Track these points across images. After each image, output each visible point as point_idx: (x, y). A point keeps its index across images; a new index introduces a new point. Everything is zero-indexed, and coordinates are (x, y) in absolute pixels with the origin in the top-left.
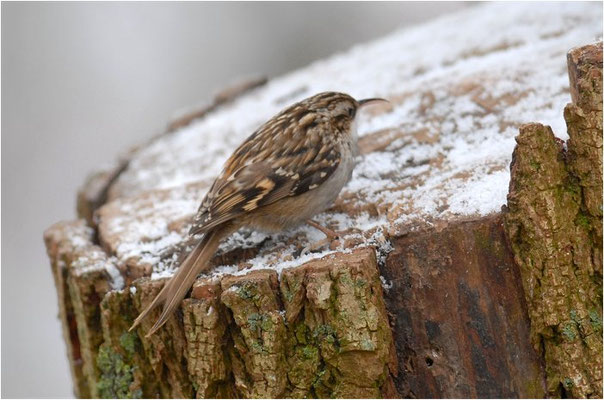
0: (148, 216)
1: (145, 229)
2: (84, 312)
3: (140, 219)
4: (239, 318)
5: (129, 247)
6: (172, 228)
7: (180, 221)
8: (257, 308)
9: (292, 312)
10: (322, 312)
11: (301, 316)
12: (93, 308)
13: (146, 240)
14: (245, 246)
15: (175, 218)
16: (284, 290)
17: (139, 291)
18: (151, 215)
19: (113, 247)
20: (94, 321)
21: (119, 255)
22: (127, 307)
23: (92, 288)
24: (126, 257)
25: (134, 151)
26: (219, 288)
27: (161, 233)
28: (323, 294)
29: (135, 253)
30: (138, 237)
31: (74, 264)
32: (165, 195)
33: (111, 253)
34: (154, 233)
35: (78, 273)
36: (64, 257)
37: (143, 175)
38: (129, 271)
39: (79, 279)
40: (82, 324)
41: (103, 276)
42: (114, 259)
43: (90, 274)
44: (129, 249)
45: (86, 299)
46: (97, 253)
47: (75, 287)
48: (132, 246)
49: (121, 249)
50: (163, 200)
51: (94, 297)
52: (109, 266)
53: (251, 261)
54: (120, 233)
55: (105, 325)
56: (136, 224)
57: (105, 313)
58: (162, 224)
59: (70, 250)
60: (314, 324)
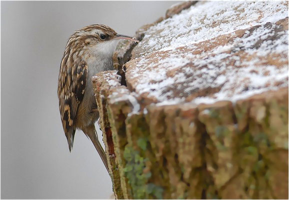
0: (154, 67)
1: (152, 75)
2: (116, 126)
3: (149, 69)
4: (210, 129)
5: (142, 86)
6: (169, 75)
7: (174, 70)
8: (220, 123)
9: (241, 125)
10: (260, 126)
11: (247, 128)
12: (121, 123)
13: (154, 82)
14: (213, 86)
15: (171, 69)
16: (237, 113)
17: (149, 113)
18: (156, 67)
19: (134, 86)
20: (122, 131)
21: (137, 91)
22: (142, 123)
23: (121, 111)
24: (141, 92)
25: (147, 27)
26: (197, 112)
27: (162, 78)
28: (260, 115)
29: (147, 90)
30: (148, 80)
31: (110, 96)
32: (166, 55)
33: (132, 90)
34: (158, 78)
35: (112, 102)
36: (104, 92)
37: (152, 42)
38: (143, 101)
39: (113, 106)
40: (114, 133)
41: (127, 104)
42: (133, 93)
43: (119, 102)
44: (143, 88)
45: (117, 117)
46: (123, 90)
47: (110, 111)
48: (145, 85)
49: (138, 87)
50: (163, 58)
51: (122, 117)
52: (131, 98)
53: (216, 95)
54: (137, 78)
55: (128, 133)
56: (147, 72)
57: (128, 126)
58: (163, 72)
59: (108, 88)
60: (255, 133)
